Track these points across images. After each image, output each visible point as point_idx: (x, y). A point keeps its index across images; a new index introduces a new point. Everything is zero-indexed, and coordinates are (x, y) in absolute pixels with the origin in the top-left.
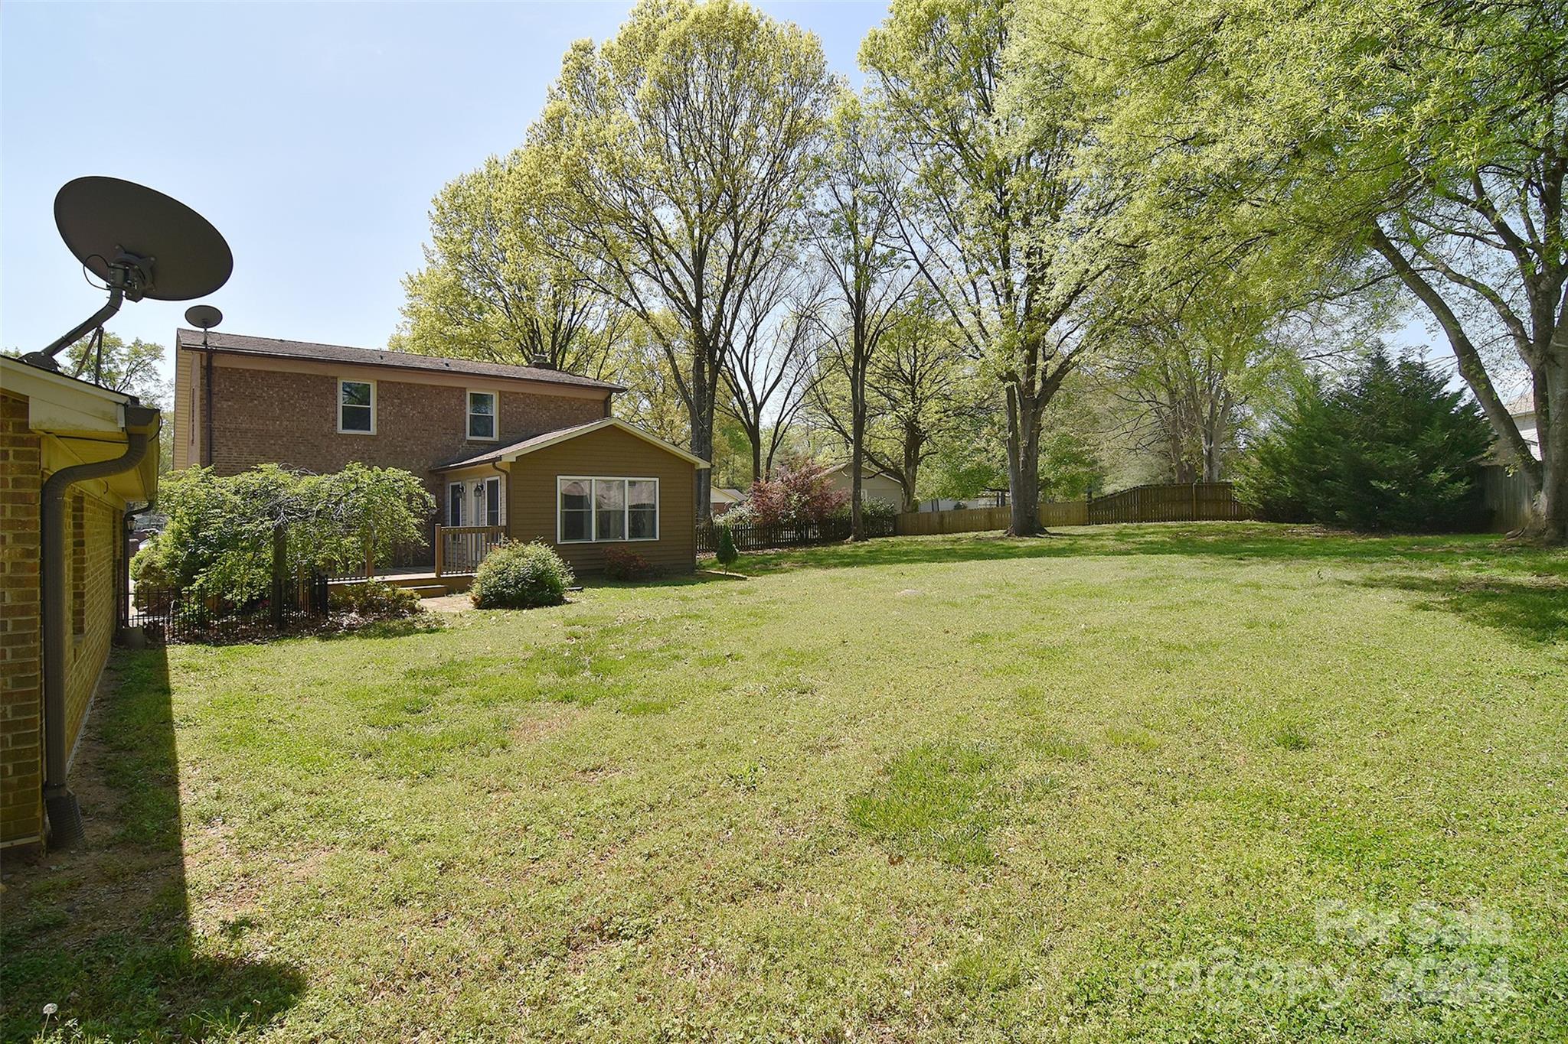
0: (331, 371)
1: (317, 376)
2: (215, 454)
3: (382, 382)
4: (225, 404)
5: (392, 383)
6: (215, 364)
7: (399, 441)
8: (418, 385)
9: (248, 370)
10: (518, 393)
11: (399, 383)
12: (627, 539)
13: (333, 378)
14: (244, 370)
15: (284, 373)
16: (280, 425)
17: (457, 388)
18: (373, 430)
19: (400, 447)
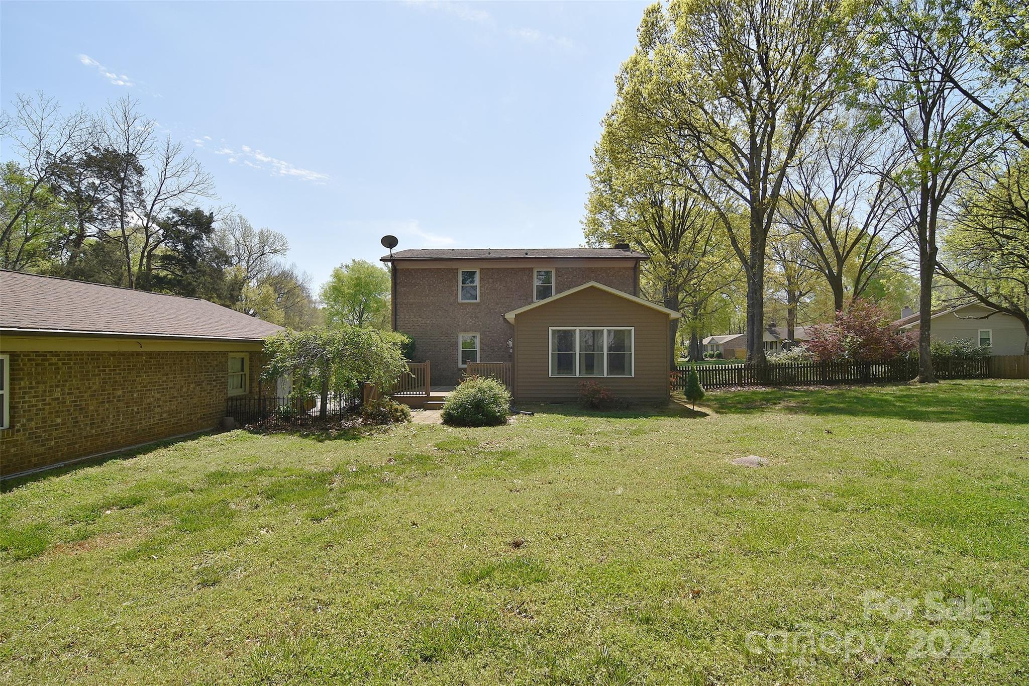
0: (454, 265)
1: (447, 269)
2: (398, 317)
3: (483, 269)
4: (403, 289)
5: (488, 269)
6: (398, 268)
7: (492, 306)
8: (503, 268)
9: (413, 269)
10: (568, 268)
11: (492, 269)
12: (605, 375)
13: (455, 269)
14: (411, 269)
15: (431, 269)
16: (429, 299)
17: (527, 268)
18: (478, 300)
19: (493, 309)
